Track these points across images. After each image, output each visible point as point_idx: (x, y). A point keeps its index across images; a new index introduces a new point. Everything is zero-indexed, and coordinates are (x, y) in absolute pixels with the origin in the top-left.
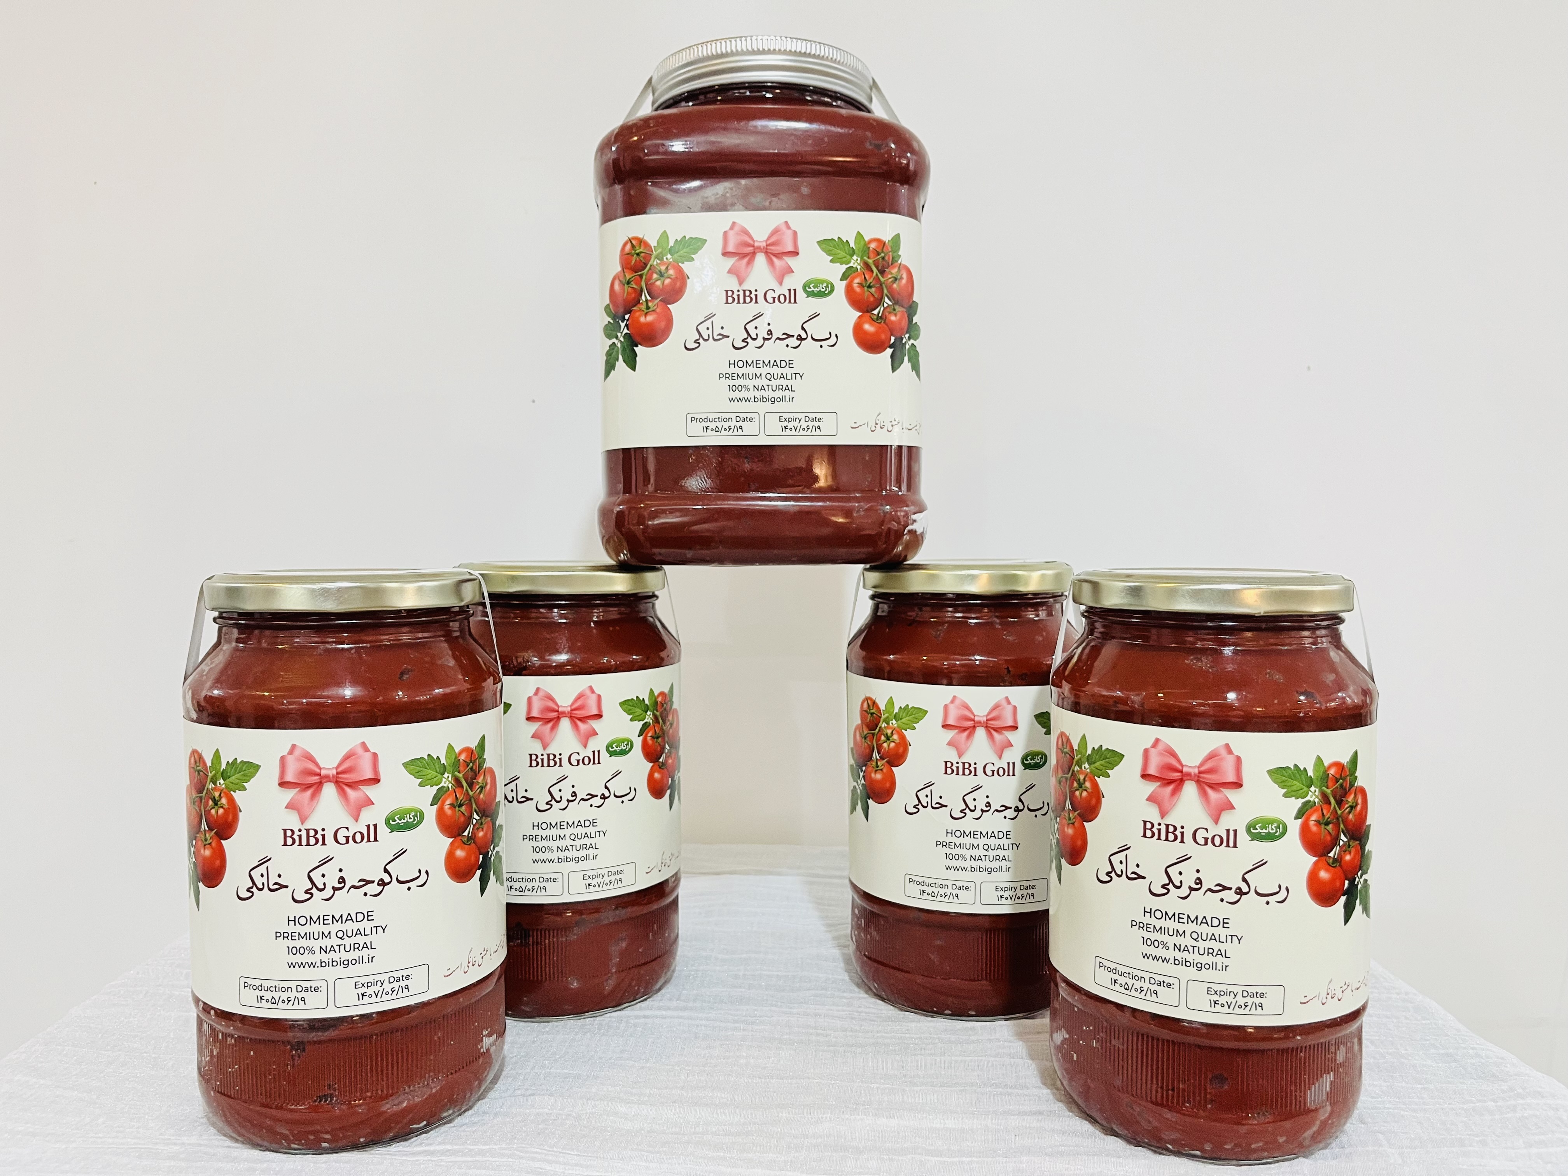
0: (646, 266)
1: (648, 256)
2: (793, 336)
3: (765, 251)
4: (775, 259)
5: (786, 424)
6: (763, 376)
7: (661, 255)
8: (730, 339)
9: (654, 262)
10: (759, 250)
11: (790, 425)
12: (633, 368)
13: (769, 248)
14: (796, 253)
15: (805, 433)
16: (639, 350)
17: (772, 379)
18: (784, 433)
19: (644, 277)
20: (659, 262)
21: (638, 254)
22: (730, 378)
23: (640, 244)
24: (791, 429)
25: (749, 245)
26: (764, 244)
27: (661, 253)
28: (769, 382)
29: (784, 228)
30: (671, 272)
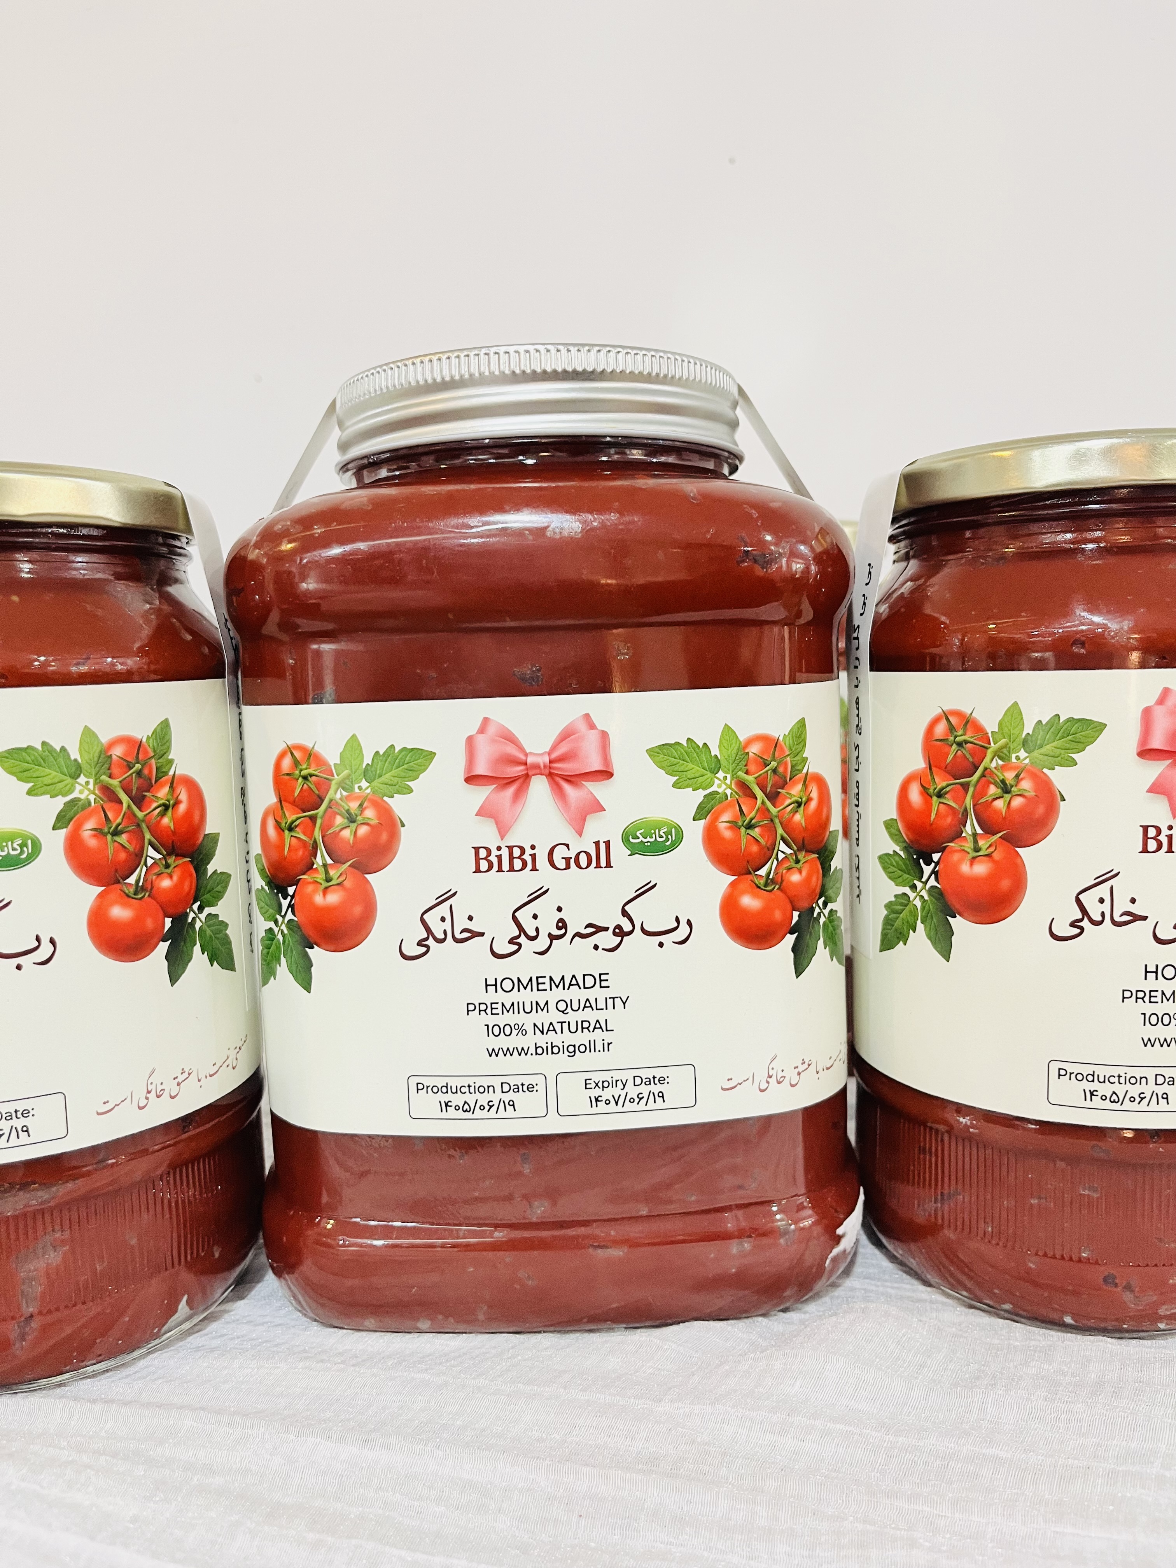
0: (322, 801)
1: (324, 785)
2: (606, 929)
3: (547, 771)
4: (566, 787)
5: (597, 1092)
6: (552, 1006)
7: (347, 782)
8: (486, 939)
9: (335, 794)
10: (538, 771)
11: (607, 1094)
12: (307, 984)
13: (554, 765)
14: (606, 774)
15: (634, 1106)
16: (315, 954)
17: (569, 1010)
18: (594, 1110)
19: (319, 822)
20: (345, 794)
21: (305, 778)
22: (489, 1011)
23: (309, 759)
24: (607, 1102)
25: (515, 762)
26: (546, 759)
27: (348, 777)
28: (562, 1017)
29: (582, 727)
30: (370, 813)
